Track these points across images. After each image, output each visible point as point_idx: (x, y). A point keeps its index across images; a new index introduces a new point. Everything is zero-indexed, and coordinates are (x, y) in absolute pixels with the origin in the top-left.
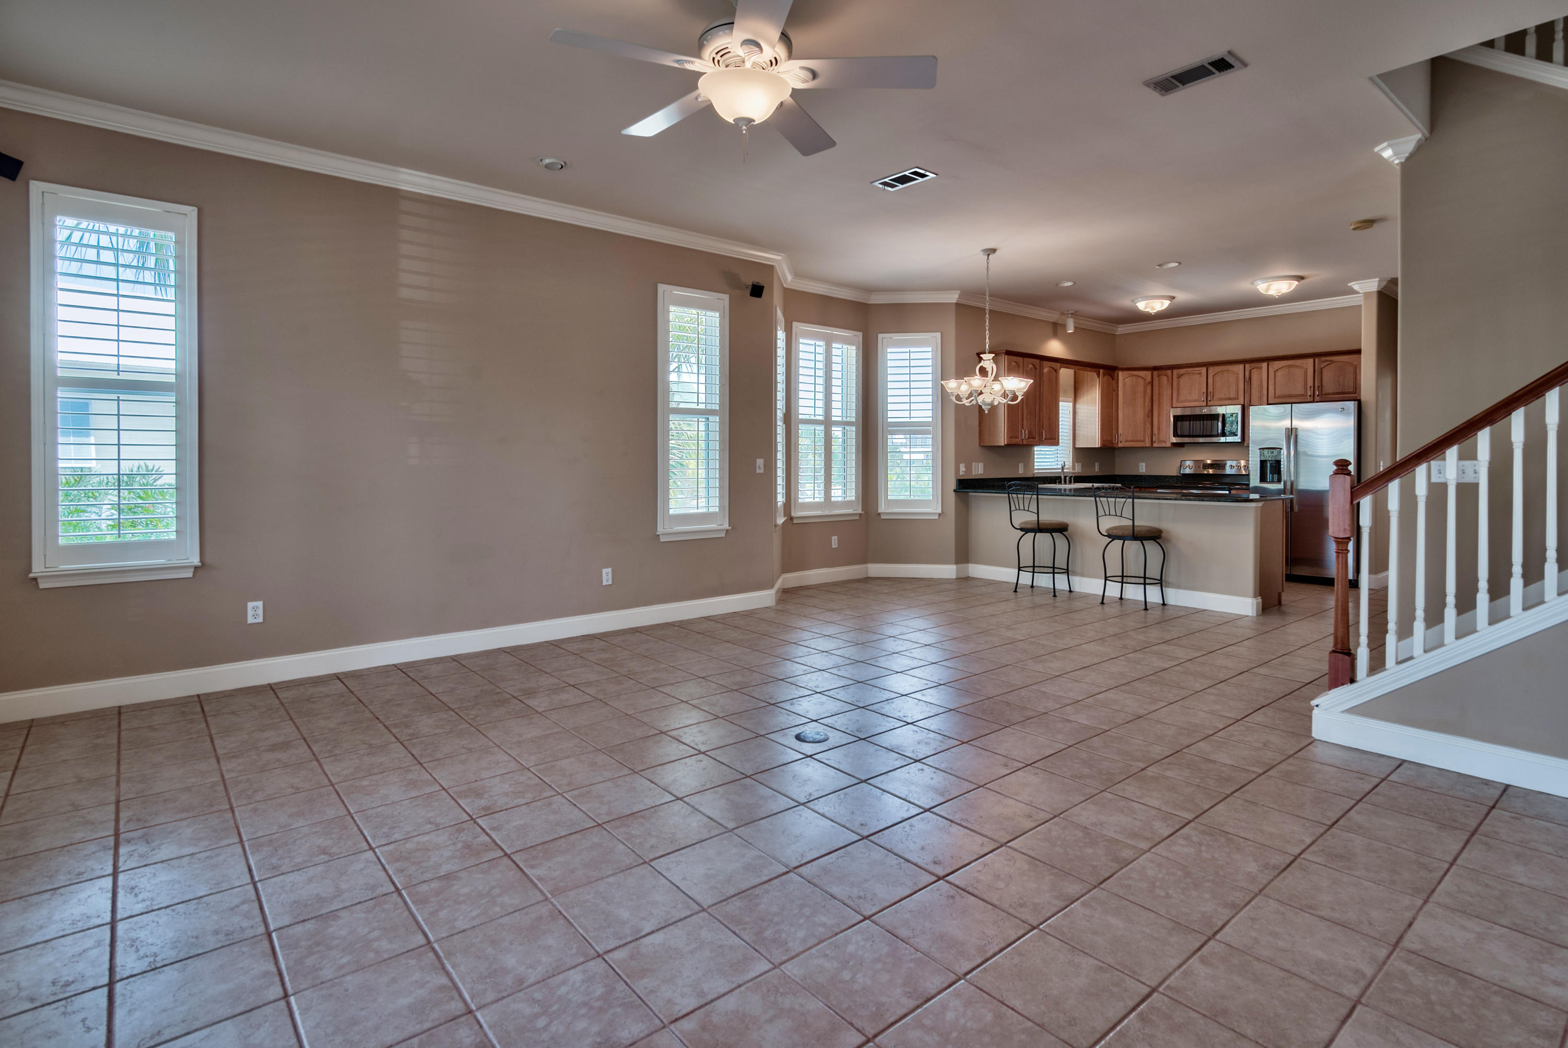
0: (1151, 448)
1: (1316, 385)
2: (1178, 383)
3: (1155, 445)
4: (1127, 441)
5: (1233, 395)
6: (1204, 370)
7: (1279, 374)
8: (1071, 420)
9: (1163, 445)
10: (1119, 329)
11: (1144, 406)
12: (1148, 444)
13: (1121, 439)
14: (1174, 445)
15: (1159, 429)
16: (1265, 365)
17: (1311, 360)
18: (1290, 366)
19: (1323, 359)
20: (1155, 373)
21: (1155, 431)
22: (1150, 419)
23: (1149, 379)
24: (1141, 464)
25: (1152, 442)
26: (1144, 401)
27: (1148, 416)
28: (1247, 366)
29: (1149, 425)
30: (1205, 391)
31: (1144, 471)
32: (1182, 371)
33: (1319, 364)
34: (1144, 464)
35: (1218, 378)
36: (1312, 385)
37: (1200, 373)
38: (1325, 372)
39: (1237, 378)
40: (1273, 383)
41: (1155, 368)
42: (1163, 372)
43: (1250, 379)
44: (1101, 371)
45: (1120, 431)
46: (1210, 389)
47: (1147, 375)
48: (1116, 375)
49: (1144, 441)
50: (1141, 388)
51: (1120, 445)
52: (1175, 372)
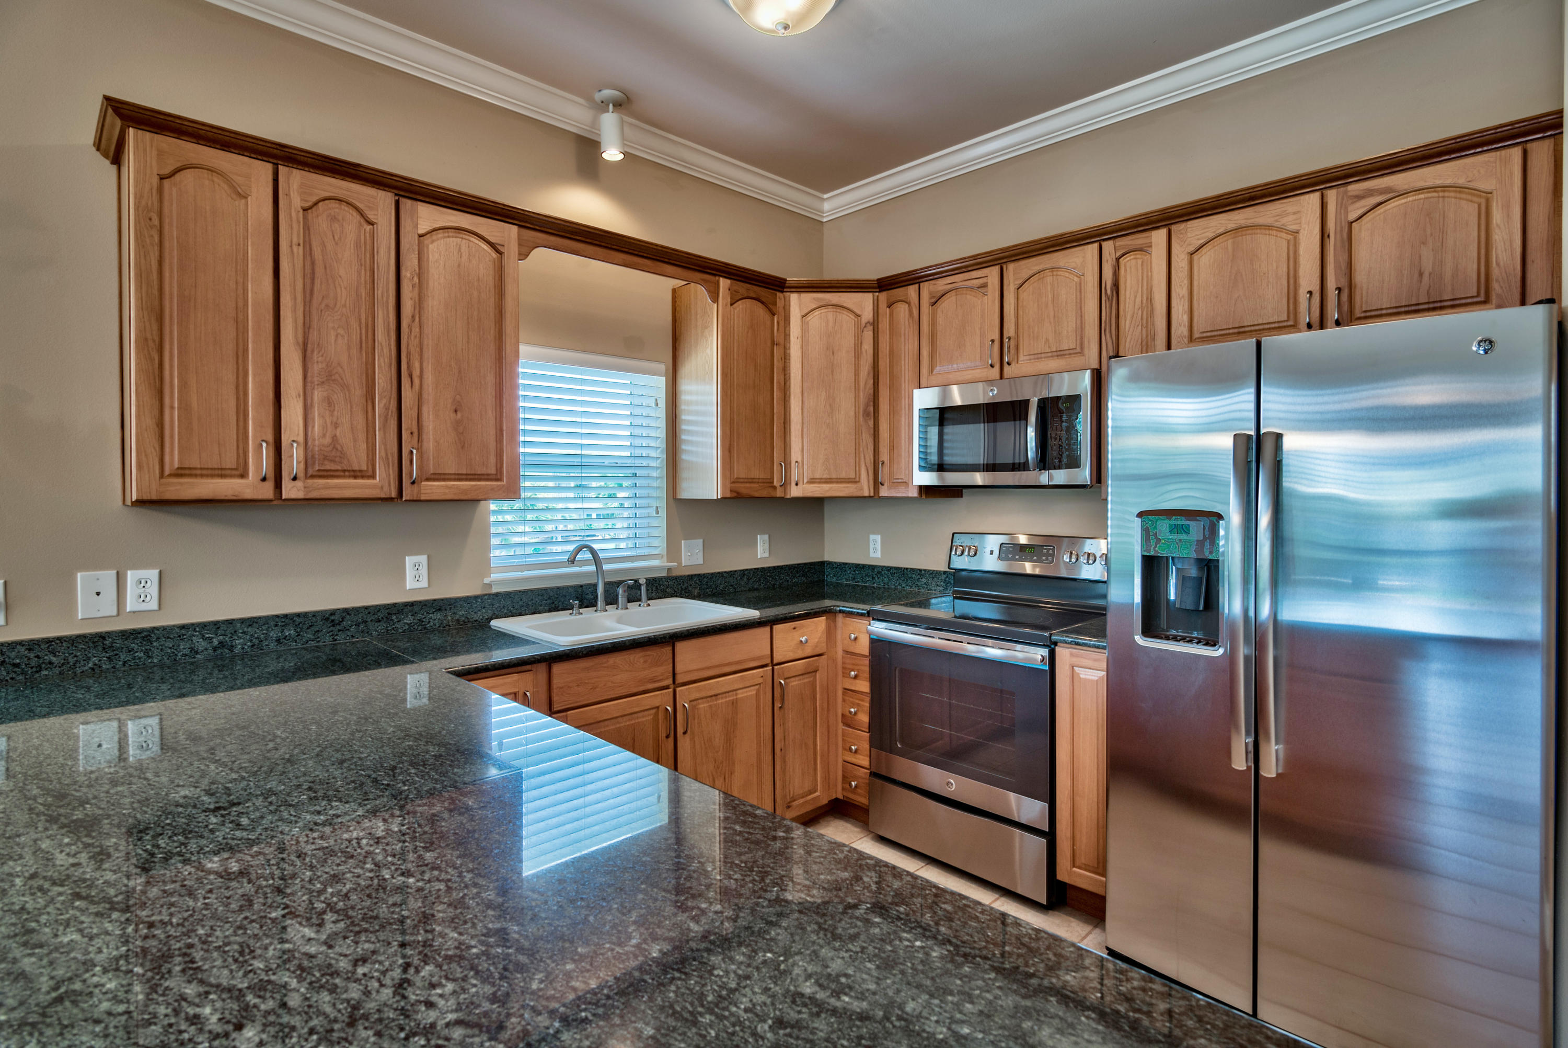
0: (874, 499)
1: (1331, 284)
2: (933, 323)
3: (884, 492)
4: (812, 481)
5: (1068, 343)
6: (993, 274)
7: (1205, 259)
8: (662, 423)
9: (900, 493)
10: (827, 206)
11: (857, 389)
12: (866, 489)
13: (795, 476)
14: (927, 491)
15: (892, 448)
16: (1159, 237)
17: (1313, 200)
18: (1238, 230)
19: (1355, 188)
20: (883, 296)
21: (884, 456)
22: (871, 423)
23: (867, 314)
24: (872, 537)
25: (877, 484)
26: (857, 374)
27: (866, 414)
28: (1108, 246)
29: (867, 439)
30: (996, 336)
31: (878, 554)
32: (941, 285)
33: (1342, 207)
34: (878, 538)
35: (1025, 294)
36: (1316, 288)
37: (984, 286)
38: (1362, 231)
39: (1080, 288)
40: (1184, 291)
41: (885, 285)
42: (898, 292)
43: (1116, 285)
44: (724, 283)
45: (795, 455)
46: (1010, 330)
47: (864, 302)
48: (780, 303)
49: (855, 481)
50: (847, 341)
51: (795, 492)
52: (926, 288)
